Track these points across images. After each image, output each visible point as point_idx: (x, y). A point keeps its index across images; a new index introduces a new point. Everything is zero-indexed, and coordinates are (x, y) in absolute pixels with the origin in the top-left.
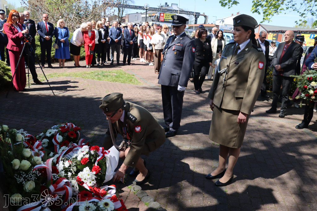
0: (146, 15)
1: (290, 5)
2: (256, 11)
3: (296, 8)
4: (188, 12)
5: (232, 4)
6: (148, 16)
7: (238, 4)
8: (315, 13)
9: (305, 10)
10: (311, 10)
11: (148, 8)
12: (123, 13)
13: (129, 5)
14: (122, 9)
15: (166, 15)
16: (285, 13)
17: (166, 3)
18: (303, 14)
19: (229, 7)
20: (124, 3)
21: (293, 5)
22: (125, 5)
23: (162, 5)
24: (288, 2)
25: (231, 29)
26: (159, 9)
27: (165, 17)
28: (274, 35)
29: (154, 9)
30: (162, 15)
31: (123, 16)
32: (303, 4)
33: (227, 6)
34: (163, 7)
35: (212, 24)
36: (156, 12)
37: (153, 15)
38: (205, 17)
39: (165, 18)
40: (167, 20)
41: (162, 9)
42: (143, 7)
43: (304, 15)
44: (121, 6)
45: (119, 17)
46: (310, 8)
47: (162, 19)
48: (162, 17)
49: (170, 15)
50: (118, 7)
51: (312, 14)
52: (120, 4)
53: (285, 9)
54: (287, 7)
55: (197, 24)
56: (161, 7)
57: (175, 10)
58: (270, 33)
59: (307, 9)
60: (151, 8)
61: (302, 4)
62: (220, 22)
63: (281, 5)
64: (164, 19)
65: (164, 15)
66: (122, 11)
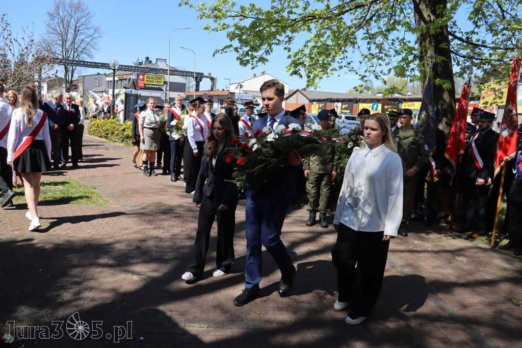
0: (114, 79)
1: (344, 63)
2: (295, 73)
3: (353, 68)
4: (184, 72)
5: (257, 62)
6: (116, 78)
7: (268, 62)
8: (380, 76)
9: (366, 71)
10: (374, 71)
11: (116, 67)
12: (74, 75)
13: (84, 62)
14: (71, 68)
15: (147, 78)
16: (339, 76)
17: (147, 58)
18: (364, 77)
19: (252, 66)
20: (75, 57)
21: (349, 64)
22: (77, 61)
23: (140, 61)
24: (341, 59)
25: (254, 98)
26: (135, 67)
27: (147, 81)
28: (321, 106)
29: (127, 68)
30: (141, 77)
31: (73, 80)
32: (363, 63)
33: (250, 66)
34: (142, 64)
35: (223, 90)
36: (131, 72)
37: (125, 77)
38: (212, 79)
39: (145, 83)
40: (150, 86)
41: (141, 68)
42: (108, 64)
43: (365, 79)
44: (69, 63)
45: (67, 82)
46: (373, 69)
47: (141, 84)
48: (141, 80)
49: (154, 78)
50: (64, 65)
51: (376, 77)
52: (68, 60)
53: (338, 69)
54: (340, 65)
55: (199, 91)
56: (139, 65)
57: (163, 70)
58: (315, 103)
59: (369, 70)
60: (122, 66)
61: (361, 63)
62: (237, 88)
63: (332, 63)
65: (144, 77)
66: (72, 70)
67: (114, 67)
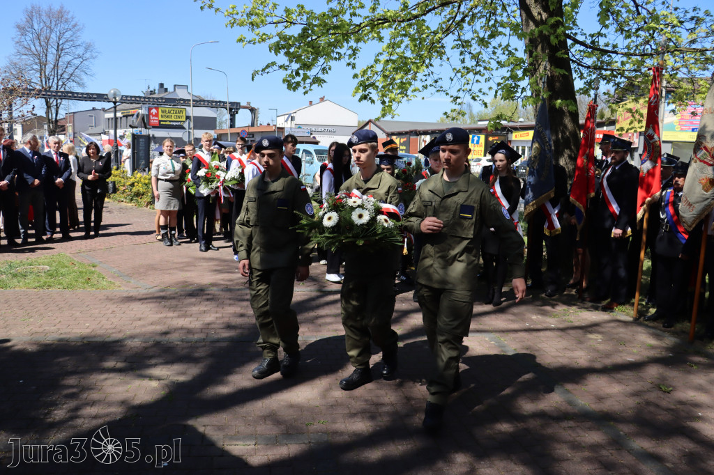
0: (115, 115)
1: (430, 81)
2: (365, 97)
3: (441, 87)
4: (213, 102)
5: (311, 84)
6: (119, 115)
7: (325, 84)
8: (478, 96)
9: (459, 91)
10: (470, 90)
11: (118, 99)
12: (59, 112)
13: (72, 93)
14: (55, 102)
15: (163, 112)
16: (423, 98)
17: (162, 85)
18: (457, 98)
19: (304, 91)
20: (60, 87)
21: (436, 82)
22: (62, 92)
23: (151, 89)
24: (426, 75)
25: (311, 134)
26: (145, 98)
27: (162, 116)
28: (402, 140)
29: (133, 99)
30: (154, 111)
31: (58, 118)
32: (455, 79)
33: (301, 90)
34: (155, 93)
35: (269, 124)
36: (139, 105)
37: (131, 112)
38: (253, 110)
39: (160, 119)
40: (167, 123)
41: (153, 98)
42: (107, 95)
43: (459, 101)
44: (51, 96)
45: (50, 121)
46: (468, 87)
47: (154, 120)
48: (153, 116)
49: (172, 112)
50: (45, 98)
51: (473, 98)
52: (49, 91)
53: (421, 89)
54: (423, 84)
55: (234, 127)
56: (151, 94)
57: (184, 100)
59: (463, 88)
60: (127, 97)
61: (452, 80)
62: (287, 121)
63: (413, 82)
64: (160, 121)
65: (158, 112)
66: (57, 105)
67: (115, 98)
